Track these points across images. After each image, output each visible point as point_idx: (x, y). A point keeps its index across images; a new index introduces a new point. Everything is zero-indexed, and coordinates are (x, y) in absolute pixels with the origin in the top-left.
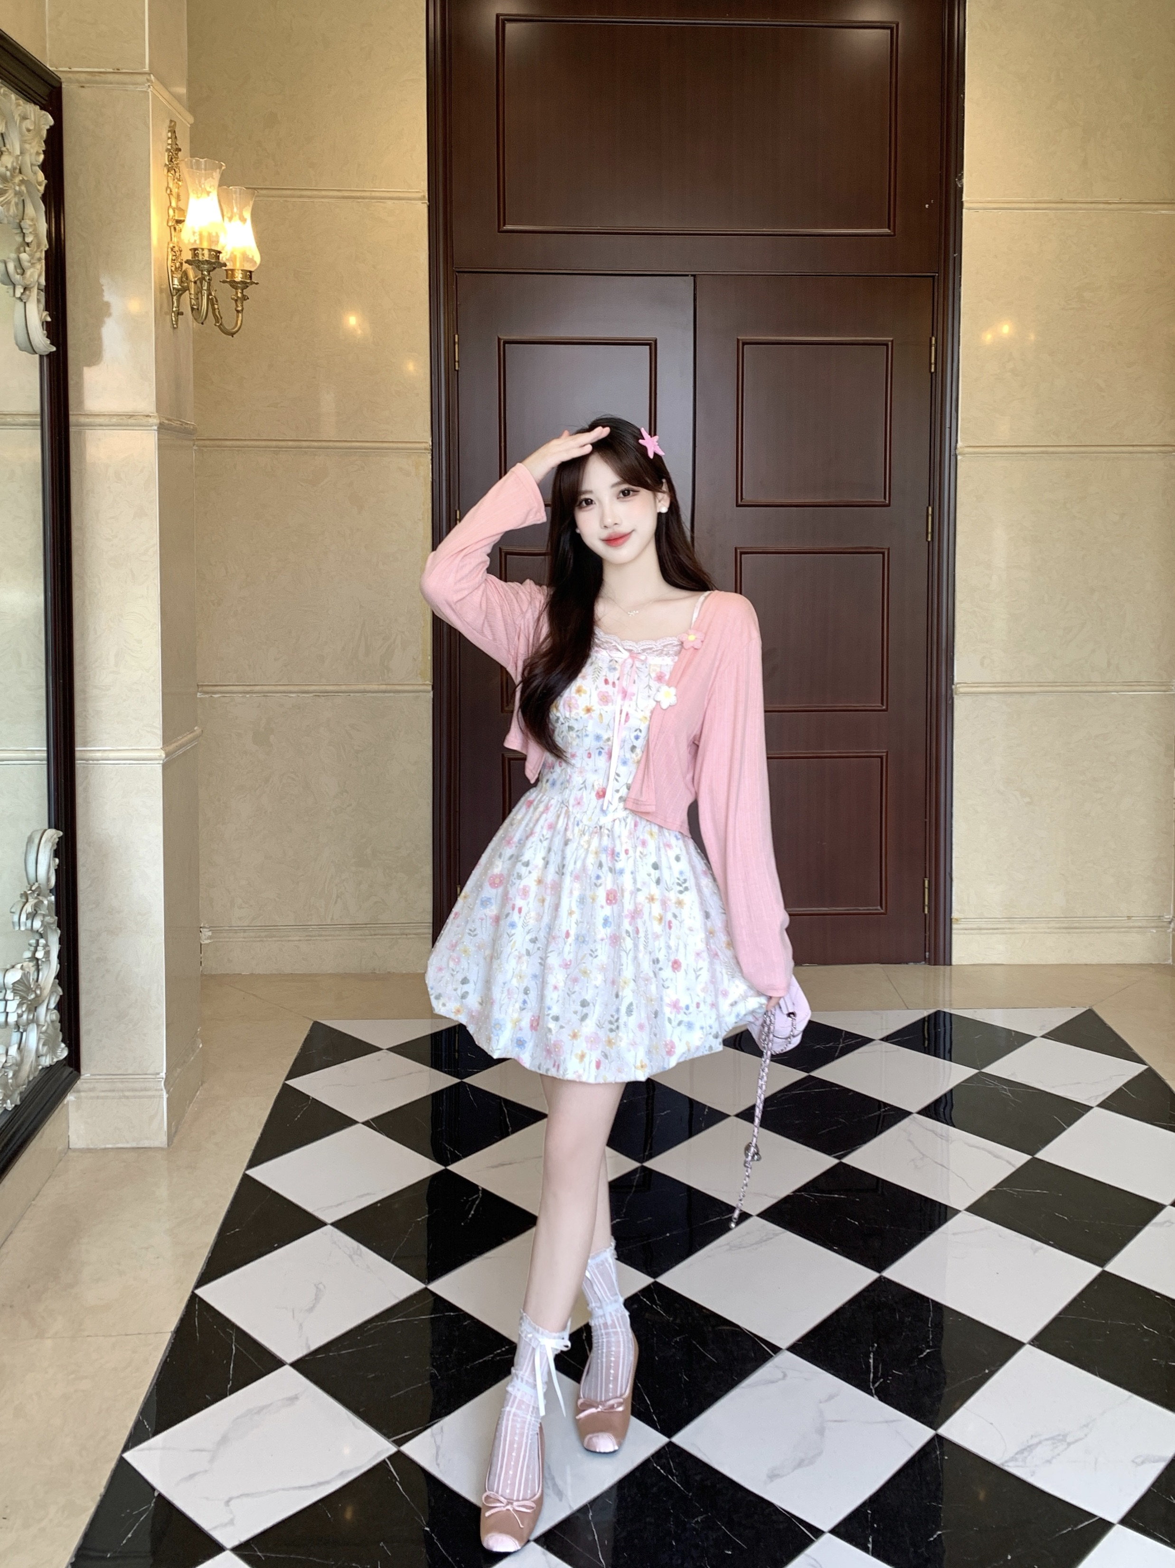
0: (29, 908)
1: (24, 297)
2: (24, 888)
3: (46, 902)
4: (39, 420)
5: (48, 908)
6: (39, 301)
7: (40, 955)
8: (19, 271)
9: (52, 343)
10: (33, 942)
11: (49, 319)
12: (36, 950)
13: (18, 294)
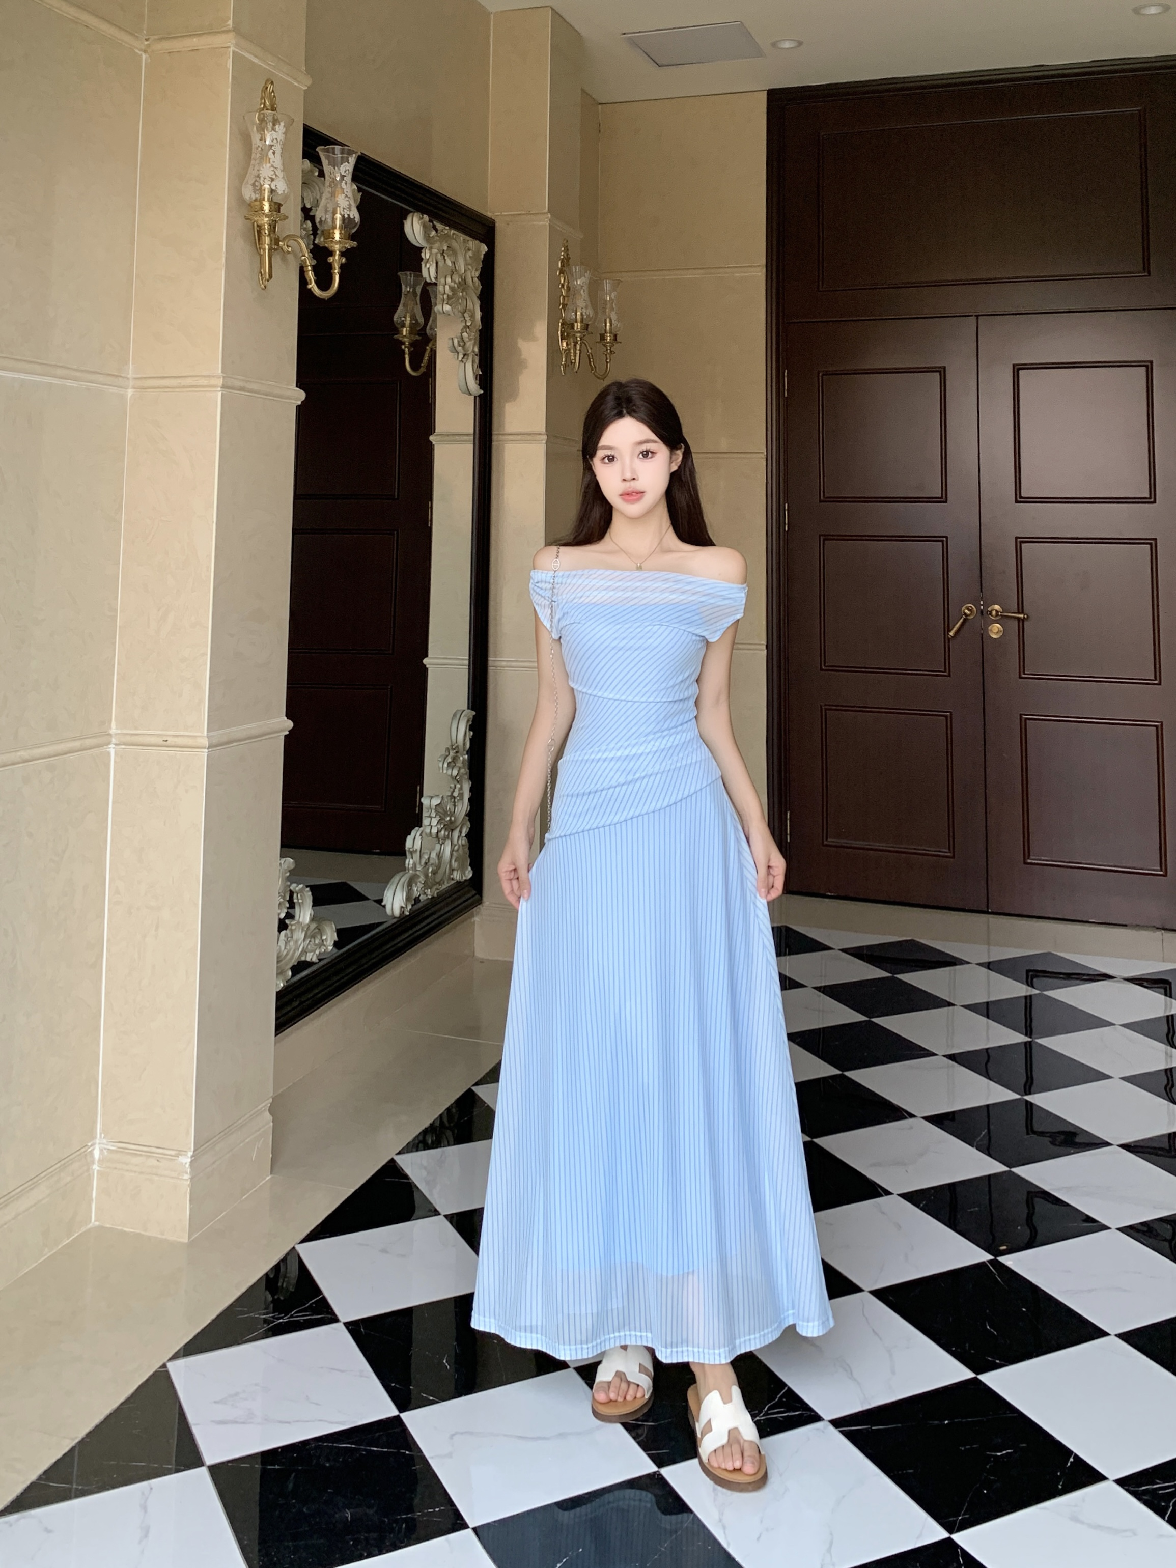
0: (449, 760)
1: (464, 360)
2: (448, 745)
3: (461, 758)
4: (472, 438)
5: (463, 763)
6: (473, 362)
7: (456, 794)
8: (462, 344)
9: (481, 388)
10: (452, 785)
11: (481, 373)
12: (454, 791)
13: (460, 359)
